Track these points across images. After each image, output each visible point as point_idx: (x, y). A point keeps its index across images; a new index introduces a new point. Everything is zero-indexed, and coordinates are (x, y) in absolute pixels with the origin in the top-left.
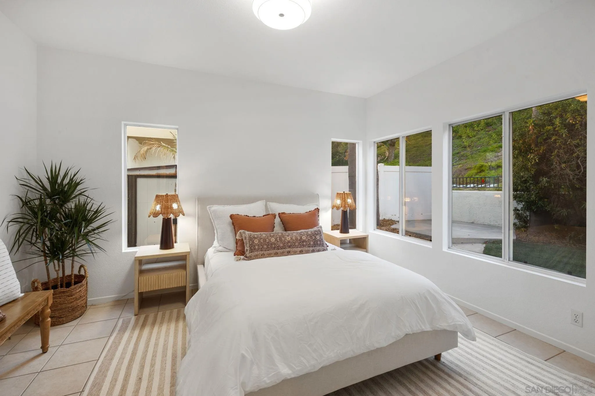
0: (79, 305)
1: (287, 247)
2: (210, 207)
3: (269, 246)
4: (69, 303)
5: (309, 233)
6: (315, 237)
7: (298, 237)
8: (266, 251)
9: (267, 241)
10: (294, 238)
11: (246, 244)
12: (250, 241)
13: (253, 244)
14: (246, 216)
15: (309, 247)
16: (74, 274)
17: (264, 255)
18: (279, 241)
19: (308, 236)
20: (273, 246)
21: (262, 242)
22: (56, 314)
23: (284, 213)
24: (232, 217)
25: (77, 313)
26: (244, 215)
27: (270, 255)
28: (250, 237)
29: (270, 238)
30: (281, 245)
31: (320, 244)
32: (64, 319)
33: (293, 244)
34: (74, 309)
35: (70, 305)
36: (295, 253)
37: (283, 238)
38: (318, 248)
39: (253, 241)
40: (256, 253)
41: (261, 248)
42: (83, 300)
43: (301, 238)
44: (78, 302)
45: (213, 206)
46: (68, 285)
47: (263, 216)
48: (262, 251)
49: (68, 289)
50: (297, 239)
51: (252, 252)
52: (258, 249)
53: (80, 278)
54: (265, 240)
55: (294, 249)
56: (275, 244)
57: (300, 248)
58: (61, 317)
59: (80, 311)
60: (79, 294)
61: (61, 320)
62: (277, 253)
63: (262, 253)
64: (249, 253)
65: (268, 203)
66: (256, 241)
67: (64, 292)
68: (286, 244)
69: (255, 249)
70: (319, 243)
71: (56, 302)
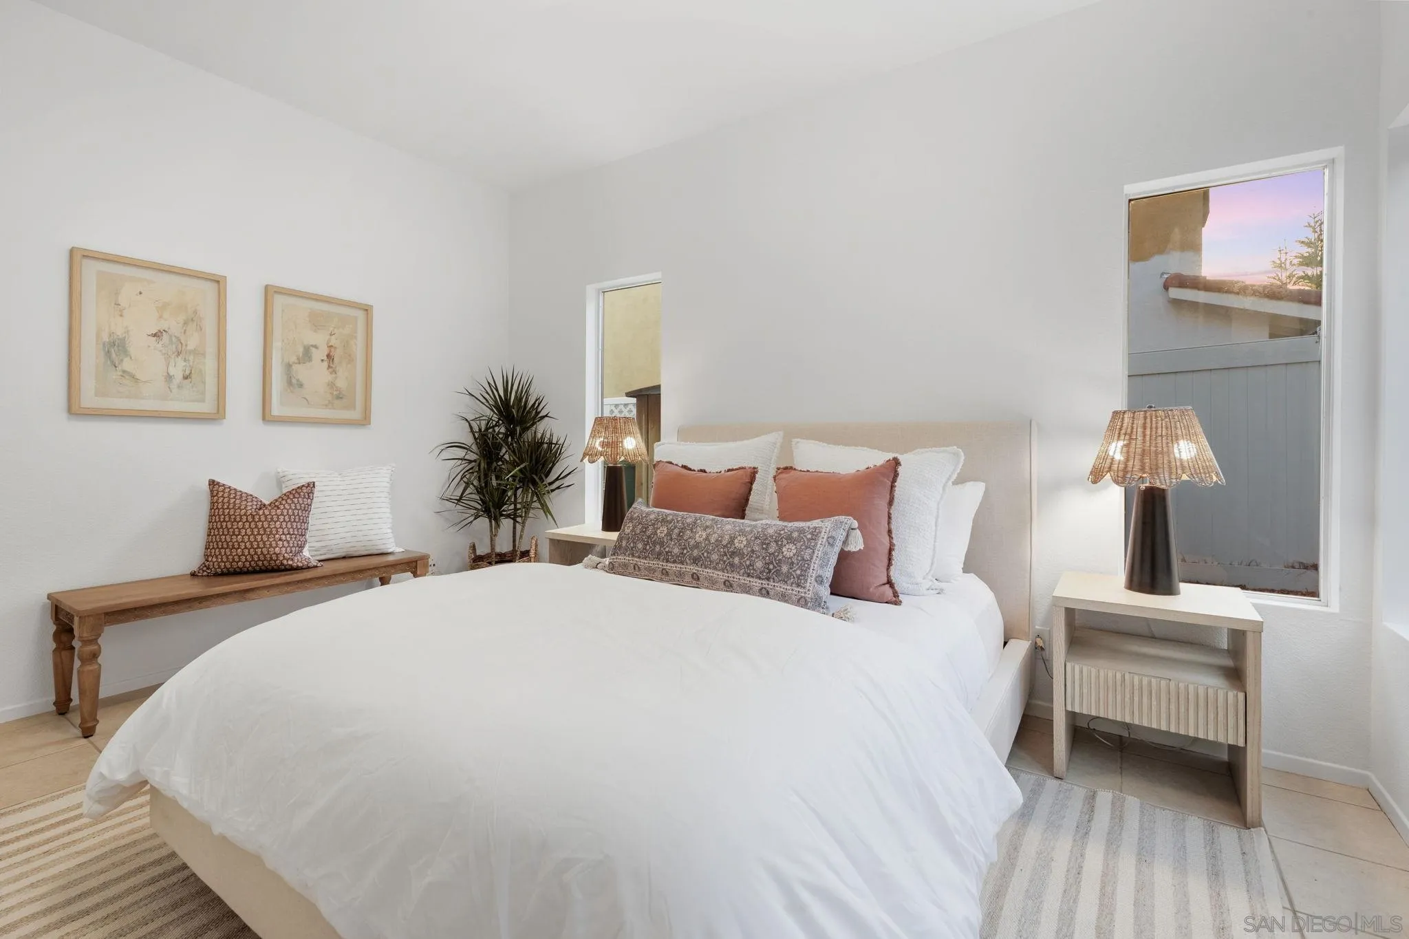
18: (674, 536)
56: (662, 544)
70: (785, 569)
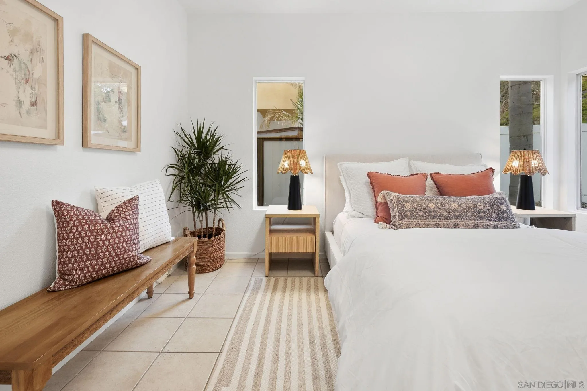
0: (218, 257)
1: (453, 218)
2: (342, 164)
3: (427, 214)
4: (210, 253)
5: (488, 200)
6: (499, 207)
7: (471, 205)
8: (422, 219)
9: (424, 206)
10: (464, 206)
11: (393, 208)
12: (399, 205)
13: (404, 209)
14: (387, 174)
15: (489, 220)
16: (215, 227)
17: (420, 225)
19: (486, 204)
20: (433, 214)
21: (416, 207)
22: (200, 262)
23: (438, 173)
24: (369, 175)
25: (217, 265)
26: (385, 174)
27: (427, 226)
28: (398, 200)
29: (427, 203)
30: (445, 214)
31: (508, 218)
32: (207, 268)
33: (463, 214)
34: (214, 260)
35: (211, 256)
36: (466, 226)
37: (446, 204)
38: (504, 223)
39: (403, 205)
40: (408, 221)
41: (416, 216)
42: (221, 253)
43: (476, 206)
44: (218, 253)
45: (344, 164)
46: (210, 236)
47: (410, 176)
48: (416, 219)
49: (209, 240)
50: (468, 207)
51: (402, 220)
52: (411, 216)
53: (219, 231)
54: (420, 205)
55: (464, 221)
57: (475, 220)
58: (205, 266)
59: (219, 263)
60: (218, 246)
61: (204, 268)
62: (439, 225)
63: (416, 221)
64: (399, 220)
65: (413, 161)
66: (408, 206)
67: (207, 242)
68: (452, 214)
69: (406, 216)
71: (201, 250)
